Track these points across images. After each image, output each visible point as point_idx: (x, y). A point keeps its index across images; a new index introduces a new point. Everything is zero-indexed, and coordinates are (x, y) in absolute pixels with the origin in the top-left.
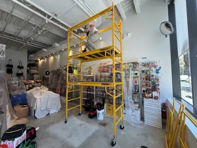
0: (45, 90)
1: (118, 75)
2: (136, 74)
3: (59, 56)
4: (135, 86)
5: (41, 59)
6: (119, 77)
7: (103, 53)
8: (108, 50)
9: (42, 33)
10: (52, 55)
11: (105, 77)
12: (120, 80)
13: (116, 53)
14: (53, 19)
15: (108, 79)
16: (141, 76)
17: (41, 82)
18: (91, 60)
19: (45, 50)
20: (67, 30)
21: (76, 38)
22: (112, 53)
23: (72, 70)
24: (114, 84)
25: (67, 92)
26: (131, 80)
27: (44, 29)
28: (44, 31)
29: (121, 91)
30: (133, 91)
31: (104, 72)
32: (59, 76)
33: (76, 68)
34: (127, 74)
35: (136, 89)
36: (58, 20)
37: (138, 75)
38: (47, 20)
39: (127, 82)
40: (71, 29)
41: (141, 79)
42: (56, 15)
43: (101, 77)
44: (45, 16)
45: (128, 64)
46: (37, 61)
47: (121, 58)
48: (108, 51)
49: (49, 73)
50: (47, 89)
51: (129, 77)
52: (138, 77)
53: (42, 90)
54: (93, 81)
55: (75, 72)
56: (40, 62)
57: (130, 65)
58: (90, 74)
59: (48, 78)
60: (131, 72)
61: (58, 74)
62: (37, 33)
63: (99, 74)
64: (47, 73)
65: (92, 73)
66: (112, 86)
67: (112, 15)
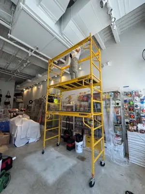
0: (26, 119)
1: (98, 105)
2: (118, 104)
3: (42, 86)
4: (117, 117)
5: (26, 89)
6: (99, 107)
7: (81, 82)
8: (86, 78)
9: (26, 66)
10: (36, 85)
11: (85, 107)
12: (100, 110)
13: (94, 82)
14: (35, 53)
15: (87, 109)
16: (123, 106)
17: (25, 111)
18: (70, 89)
19: (29, 80)
20: (47, 61)
21: (57, 69)
22: (89, 82)
23: (52, 99)
24: (92, 115)
25: (46, 121)
26: (112, 110)
27: (28, 62)
28: (28, 63)
29: (101, 121)
30: (114, 123)
31: (83, 101)
32: (41, 104)
33: (57, 98)
34: (108, 104)
35: (118, 120)
36: (40, 53)
37: (120, 105)
38: (30, 53)
39: (108, 113)
40: (51, 60)
41: (123, 109)
42: (37, 49)
43: (81, 106)
44: (29, 50)
45: (108, 93)
46: (23, 91)
47: (101, 87)
48: (86, 80)
49: (32, 102)
50: (29, 117)
51: (109, 107)
52: (120, 107)
53: (24, 119)
54: (72, 110)
55: (56, 101)
56: (25, 92)
57: (110, 94)
58: (70, 103)
59: (31, 107)
60: (112, 102)
61: (40, 102)
62: (23, 65)
63: (78, 104)
64: (31, 102)
65: (71, 103)
66: (90, 117)
67: (90, 44)
